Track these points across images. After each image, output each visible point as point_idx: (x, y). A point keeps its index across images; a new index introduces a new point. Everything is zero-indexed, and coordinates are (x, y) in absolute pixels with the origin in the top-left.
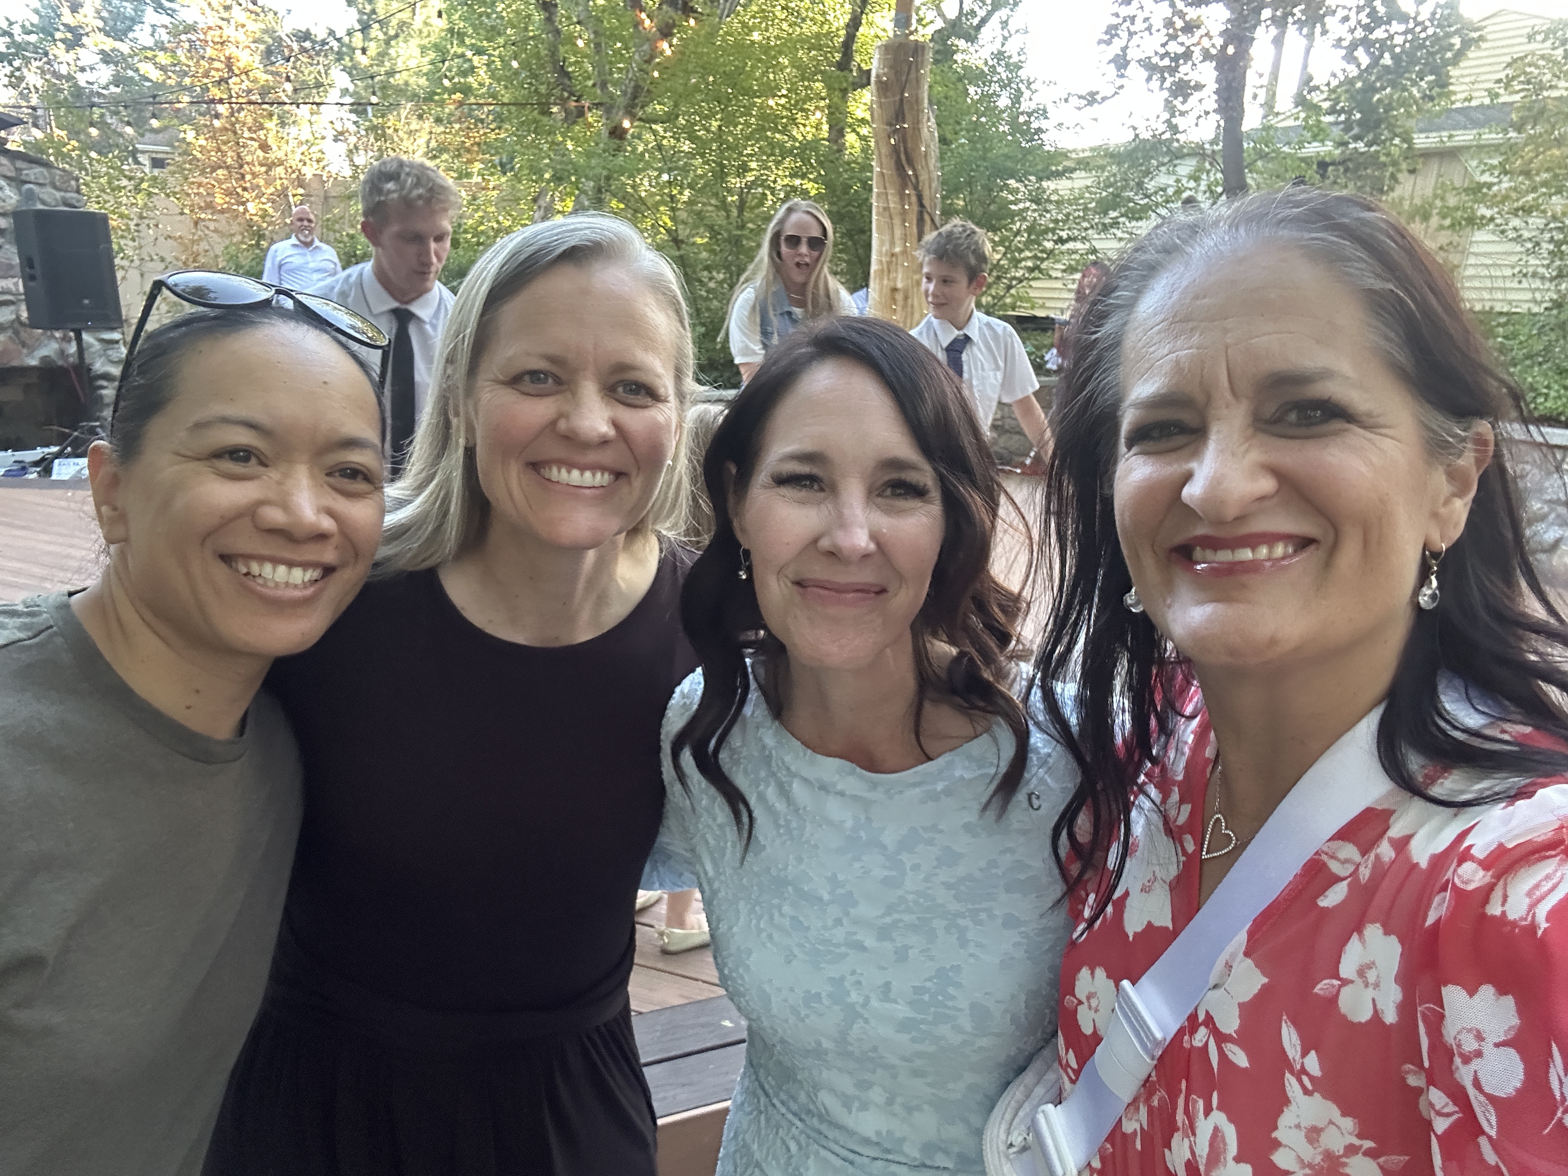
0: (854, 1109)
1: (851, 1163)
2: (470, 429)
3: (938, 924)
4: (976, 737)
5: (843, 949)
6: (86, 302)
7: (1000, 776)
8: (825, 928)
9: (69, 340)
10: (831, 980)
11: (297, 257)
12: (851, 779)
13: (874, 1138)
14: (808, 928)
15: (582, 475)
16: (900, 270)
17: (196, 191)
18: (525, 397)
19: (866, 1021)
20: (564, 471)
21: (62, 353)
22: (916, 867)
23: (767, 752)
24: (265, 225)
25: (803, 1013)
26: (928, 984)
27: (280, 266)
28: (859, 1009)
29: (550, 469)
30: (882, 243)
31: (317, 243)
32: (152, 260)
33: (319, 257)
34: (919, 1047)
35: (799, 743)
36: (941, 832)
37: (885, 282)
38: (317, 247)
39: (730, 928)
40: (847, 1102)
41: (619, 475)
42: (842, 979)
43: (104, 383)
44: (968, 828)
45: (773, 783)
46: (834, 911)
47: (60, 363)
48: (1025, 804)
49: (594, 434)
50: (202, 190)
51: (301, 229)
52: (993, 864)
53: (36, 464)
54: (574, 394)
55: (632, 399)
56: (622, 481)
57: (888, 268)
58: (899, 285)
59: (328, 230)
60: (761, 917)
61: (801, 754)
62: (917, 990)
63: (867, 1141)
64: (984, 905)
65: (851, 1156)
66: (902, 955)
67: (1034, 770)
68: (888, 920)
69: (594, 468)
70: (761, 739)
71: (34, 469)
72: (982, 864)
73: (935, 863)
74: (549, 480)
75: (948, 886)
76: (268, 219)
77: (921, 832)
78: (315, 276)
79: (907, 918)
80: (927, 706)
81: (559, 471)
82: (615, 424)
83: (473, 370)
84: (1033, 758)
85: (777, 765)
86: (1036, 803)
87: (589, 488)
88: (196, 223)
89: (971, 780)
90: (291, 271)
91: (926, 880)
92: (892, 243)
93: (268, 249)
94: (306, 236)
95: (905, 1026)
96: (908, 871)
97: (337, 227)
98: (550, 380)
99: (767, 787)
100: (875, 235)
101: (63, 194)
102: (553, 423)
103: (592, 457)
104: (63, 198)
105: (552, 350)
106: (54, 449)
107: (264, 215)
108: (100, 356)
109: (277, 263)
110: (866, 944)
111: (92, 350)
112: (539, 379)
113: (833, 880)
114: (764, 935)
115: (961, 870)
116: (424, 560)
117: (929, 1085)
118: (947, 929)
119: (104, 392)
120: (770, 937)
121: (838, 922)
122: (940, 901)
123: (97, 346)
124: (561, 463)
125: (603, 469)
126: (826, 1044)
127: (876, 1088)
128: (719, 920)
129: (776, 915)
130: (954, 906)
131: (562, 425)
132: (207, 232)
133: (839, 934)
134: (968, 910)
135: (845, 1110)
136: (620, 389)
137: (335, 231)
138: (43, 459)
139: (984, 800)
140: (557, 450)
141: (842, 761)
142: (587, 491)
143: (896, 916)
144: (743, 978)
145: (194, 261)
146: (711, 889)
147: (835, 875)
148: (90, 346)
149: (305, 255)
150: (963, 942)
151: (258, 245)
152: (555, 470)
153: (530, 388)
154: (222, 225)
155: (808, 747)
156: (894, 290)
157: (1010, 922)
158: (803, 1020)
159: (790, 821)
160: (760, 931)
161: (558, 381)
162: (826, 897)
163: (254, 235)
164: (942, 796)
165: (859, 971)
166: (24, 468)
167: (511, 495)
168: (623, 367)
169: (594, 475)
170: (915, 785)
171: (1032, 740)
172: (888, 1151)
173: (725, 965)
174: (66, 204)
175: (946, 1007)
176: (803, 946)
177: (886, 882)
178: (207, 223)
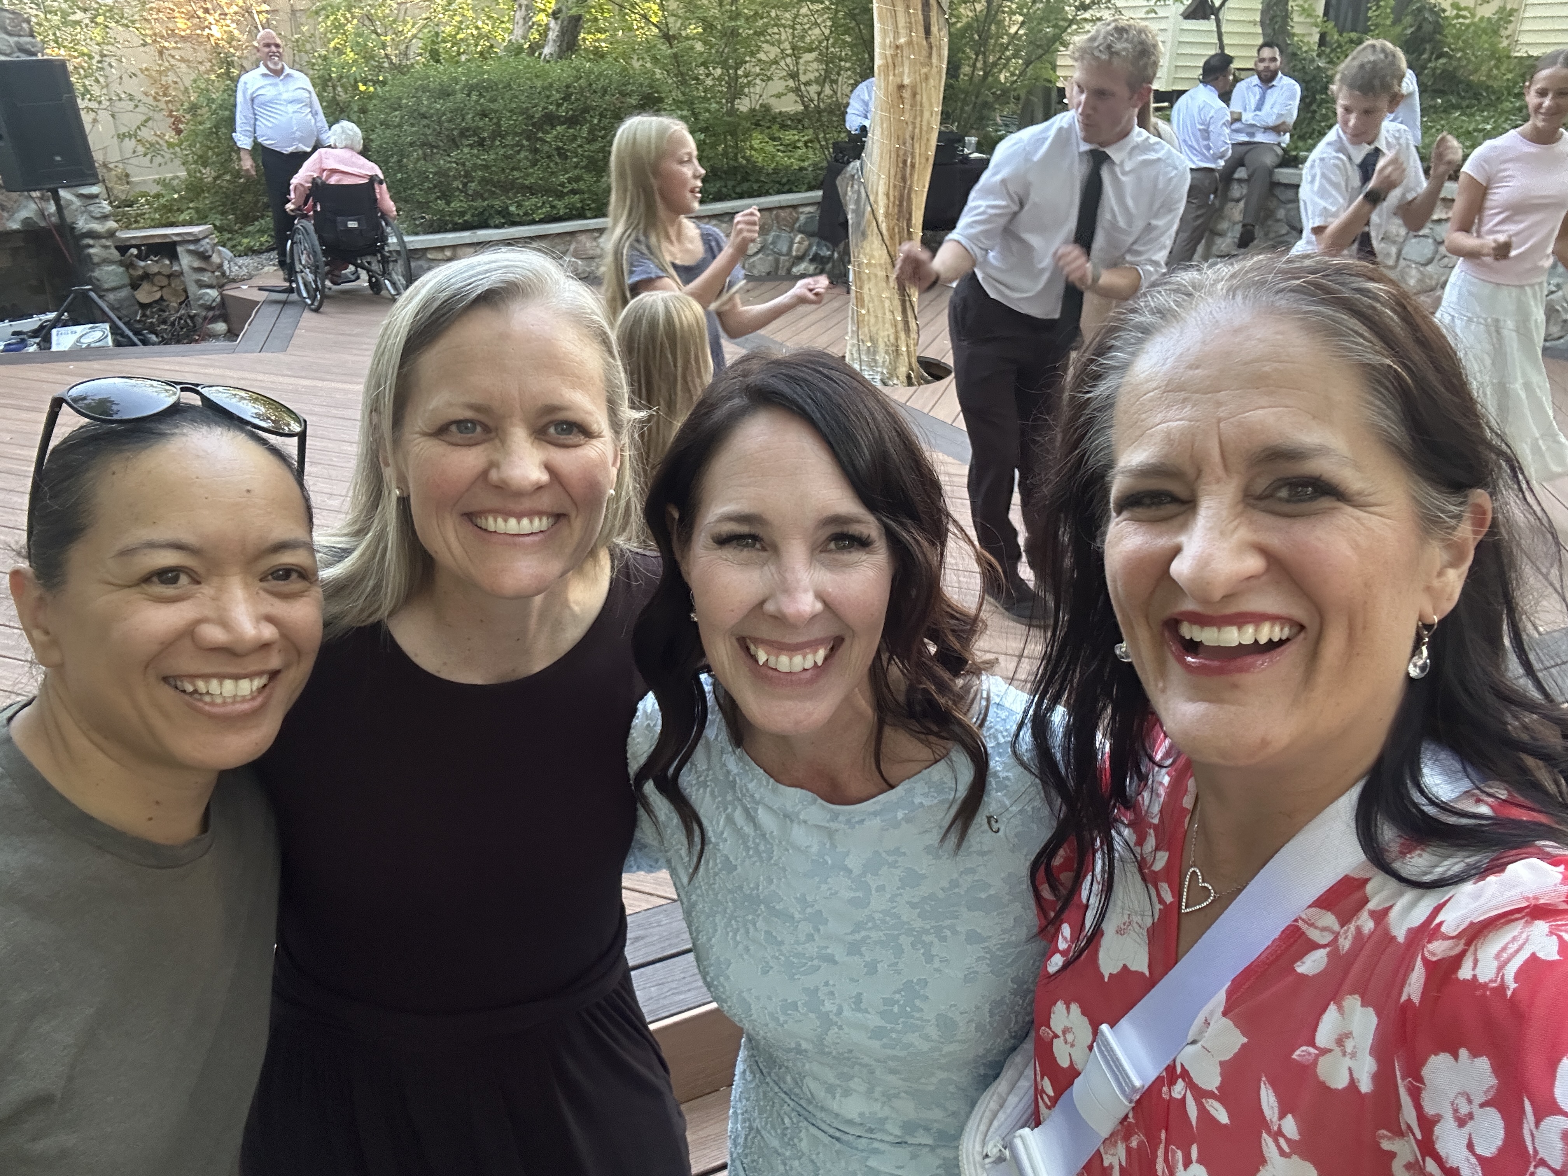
0: (838, 1095)
1: (838, 1139)
2: (402, 481)
3: (905, 941)
4: (936, 761)
5: (816, 962)
6: (58, 158)
7: (959, 802)
8: (797, 942)
9: (48, 200)
10: (806, 990)
11: (269, 88)
12: (814, 809)
13: (858, 1120)
14: (782, 943)
15: (519, 523)
16: (906, 63)
17: (155, 17)
18: (450, 447)
19: (840, 1028)
20: (500, 520)
21: (42, 213)
22: (881, 889)
23: (731, 778)
24: (232, 50)
25: (782, 1019)
26: (897, 996)
27: (252, 100)
28: (831, 1016)
29: (486, 519)
30: (885, 33)
31: (288, 70)
32: (120, 99)
33: (292, 85)
34: (890, 1052)
35: (762, 771)
36: (904, 854)
37: (891, 78)
38: (288, 75)
39: (710, 939)
40: (830, 1089)
41: (558, 517)
42: (817, 989)
43: (91, 242)
44: (928, 849)
45: (739, 807)
46: (805, 928)
47: (43, 224)
48: (986, 827)
49: (526, 483)
50: (161, 15)
51: (270, 56)
52: (954, 884)
53: (35, 333)
54: (503, 442)
55: (564, 439)
56: (563, 521)
57: (893, 63)
58: (906, 81)
59: (299, 51)
60: (738, 930)
61: (765, 783)
62: (887, 1002)
63: (850, 1122)
64: (948, 922)
65: (838, 1134)
66: (872, 969)
67: (993, 793)
68: (858, 937)
69: (531, 514)
70: (724, 765)
71: (33, 340)
72: (945, 884)
73: (899, 884)
74: (486, 530)
75: (913, 906)
76: (234, 43)
77: (884, 855)
78: (291, 108)
79: (875, 935)
80: (888, 731)
81: (496, 521)
82: (548, 468)
83: (398, 421)
84: (992, 782)
85: (741, 791)
86: (995, 826)
87: (528, 535)
88: (161, 53)
89: (930, 807)
90: (263, 104)
91: (892, 900)
92: (897, 34)
93: (239, 76)
94: (276, 64)
95: (877, 1033)
96: (873, 892)
97: (308, 46)
98: (479, 429)
99: (734, 810)
100: (877, 26)
101: (16, 39)
102: (484, 474)
103: (527, 504)
104: (17, 43)
105: (476, 399)
106: (52, 316)
107: (231, 38)
108: (82, 213)
109: (248, 97)
110: (837, 958)
111: (73, 207)
112: (467, 428)
113: (802, 900)
114: (740, 946)
115: (925, 890)
116: (370, 616)
117: (903, 1080)
118: (913, 944)
119: (92, 251)
120: (747, 949)
121: (810, 938)
122: (904, 918)
123: (77, 202)
124: (496, 512)
125: (540, 514)
126: (804, 1045)
127: (856, 1079)
128: (698, 932)
129: (751, 930)
130: (918, 924)
131: (494, 475)
132: (173, 62)
133: (811, 949)
134: (932, 927)
135: (829, 1096)
136: (552, 430)
137: (306, 52)
138: (42, 327)
139: (946, 824)
140: (490, 500)
141: (804, 791)
142: (527, 539)
143: (863, 933)
144: (724, 987)
145: (165, 95)
146: (689, 900)
147: (803, 896)
148: (70, 203)
149: (276, 85)
150: (930, 958)
151: (228, 73)
152: (491, 520)
153: (457, 437)
154: (189, 54)
155: (772, 777)
156: (901, 87)
157: (973, 937)
158: (782, 1026)
159: (758, 844)
160: (737, 943)
161: (487, 429)
162: (797, 916)
163: (222, 62)
164: (903, 823)
165: (831, 982)
166: (23, 340)
167: (449, 549)
168: (552, 409)
169: (531, 522)
170: (875, 814)
171: (992, 764)
172: (871, 1130)
173: (708, 973)
174: (22, 49)
175: (912, 1017)
176: (778, 959)
177: (854, 902)
178: (173, 52)
